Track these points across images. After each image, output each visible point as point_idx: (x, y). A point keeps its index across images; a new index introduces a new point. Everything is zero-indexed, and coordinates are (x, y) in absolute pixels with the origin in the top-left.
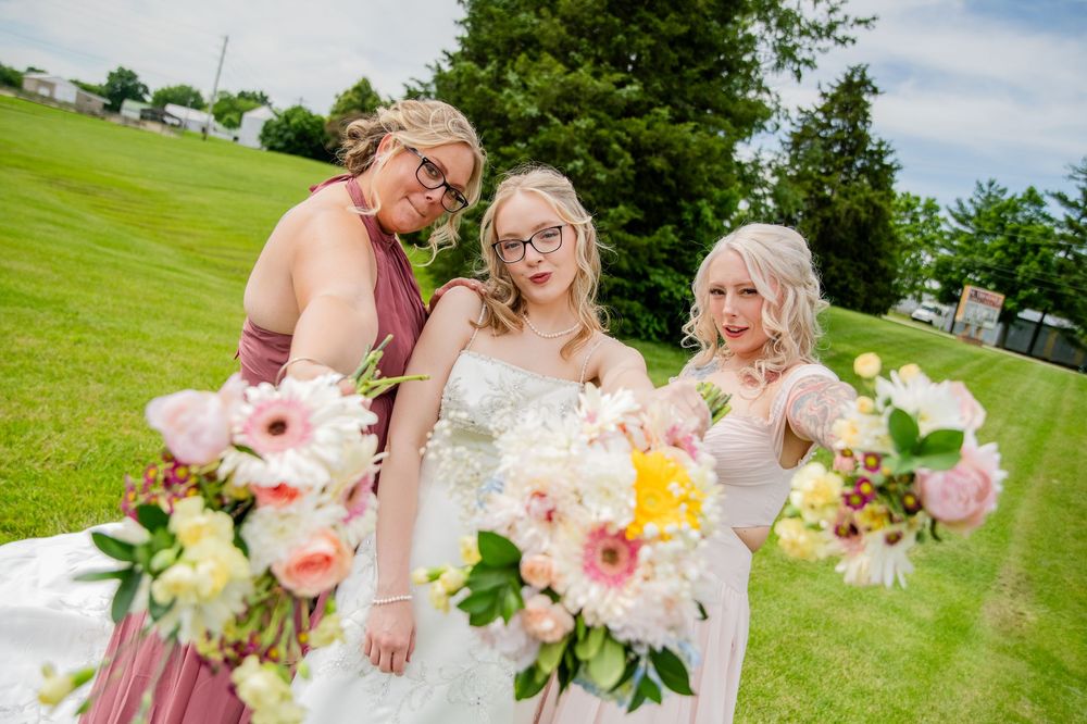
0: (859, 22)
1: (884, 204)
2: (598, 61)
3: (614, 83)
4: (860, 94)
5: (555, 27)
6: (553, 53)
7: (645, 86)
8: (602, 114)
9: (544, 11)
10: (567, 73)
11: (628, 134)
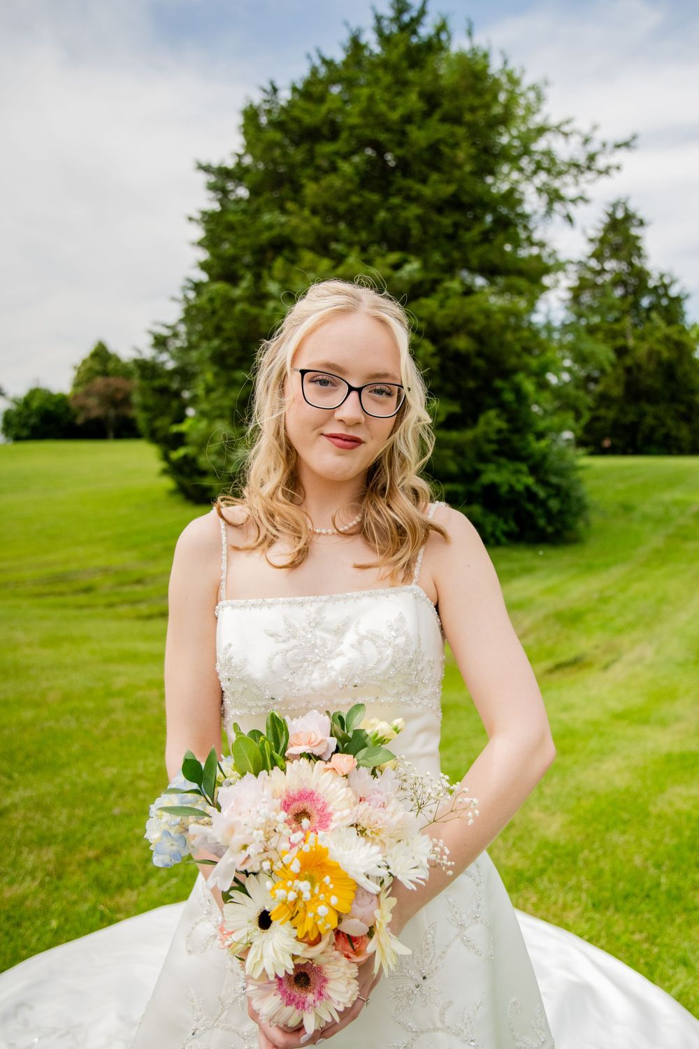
0: (618, 146)
1: (684, 339)
3: (390, 266)
4: (627, 230)
7: (425, 262)
9: (290, 206)
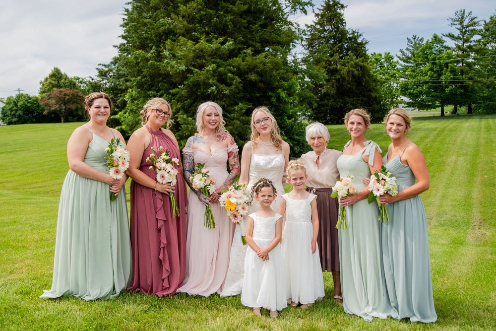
1: (365, 64)
2: (207, 34)
3: (219, 43)
4: (335, 10)
5: (181, 22)
6: (184, 35)
7: (235, 40)
8: (218, 60)
9: (173, 15)
10: (195, 45)
11: (234, 67)
